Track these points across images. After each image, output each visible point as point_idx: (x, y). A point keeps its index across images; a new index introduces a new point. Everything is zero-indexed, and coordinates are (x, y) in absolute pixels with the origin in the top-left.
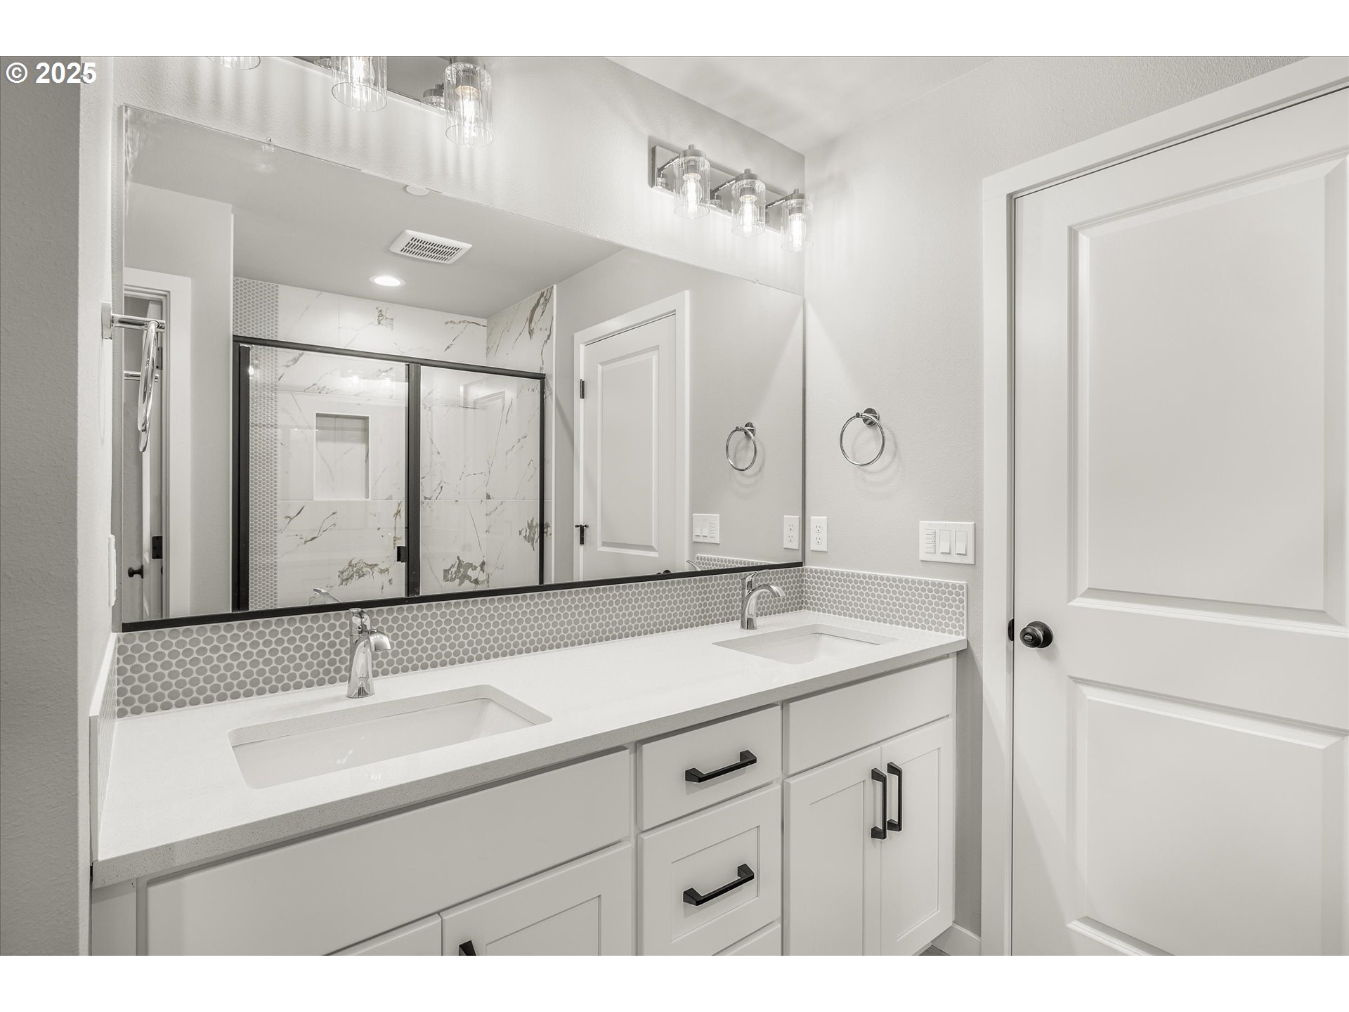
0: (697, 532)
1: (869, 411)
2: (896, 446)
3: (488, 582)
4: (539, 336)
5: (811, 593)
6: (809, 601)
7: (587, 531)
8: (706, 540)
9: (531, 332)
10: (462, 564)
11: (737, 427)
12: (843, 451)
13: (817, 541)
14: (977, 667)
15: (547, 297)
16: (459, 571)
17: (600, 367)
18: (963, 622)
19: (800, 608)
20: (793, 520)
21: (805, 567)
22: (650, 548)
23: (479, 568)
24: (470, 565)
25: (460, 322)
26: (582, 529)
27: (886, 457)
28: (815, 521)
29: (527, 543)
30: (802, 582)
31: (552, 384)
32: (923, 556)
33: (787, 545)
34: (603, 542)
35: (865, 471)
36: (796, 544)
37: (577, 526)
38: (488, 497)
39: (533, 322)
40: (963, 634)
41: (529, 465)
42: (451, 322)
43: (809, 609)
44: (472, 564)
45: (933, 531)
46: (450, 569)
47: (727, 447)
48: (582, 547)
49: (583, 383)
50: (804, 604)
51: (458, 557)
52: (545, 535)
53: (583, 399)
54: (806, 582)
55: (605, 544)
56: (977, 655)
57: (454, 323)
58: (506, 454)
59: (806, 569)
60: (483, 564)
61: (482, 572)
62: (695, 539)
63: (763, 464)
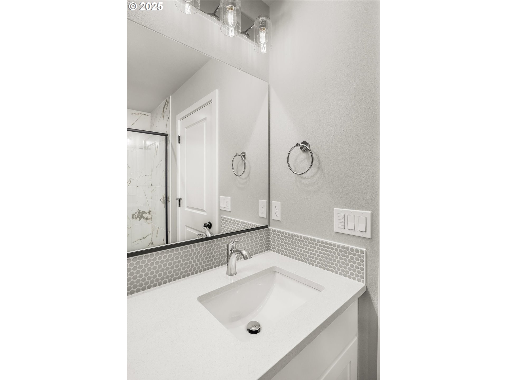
0: (221, 205)
1: (305, 143)
2: (320, 163)
3: (152, 219)
4: (166, 118)
5: (273, 242)
6: (271, 246)
7: (181, 201)
8: (225, 210)
9: (163, 117)
10: (140, 212)
11: (236, 154)
12: (289, 166)
13: (276, 215)
14: (373, 304)
15: (168, 101)
16: (139, 215)
17: (186, 129)
18: (363, 274)
19: (267, 250)
20: (264, 202)
21: (270, 228)
22: (203, 211)
23: (148, 213)
24: (144, 212)
25: (138, 114)
26: (180, 200)
27: (314, 169)
28: (275, 204)
29: (162, 204)
30: (268, 236)
31: (170, 138)
32: (336, 229)
33: (261, 215)
34: (187, 206)
35: (302, 178)
36: (265, 215)
37: (177, 199)
38: (151, 185)
39: (164, 113)
40: (363, 281)
41: (163, 172)
42: (134, 114)
43: (272, 251)
44: (145, 212)
45: (343, 215)
46: (135, 214)
47: (232, 164)
48: (179, 208)
49: (179, 137)
50: (269, 247)
51: (138, 209)
52: (168, 201)
53: (180, 144)
54: (270, 236)
55: (188, 207)
56: (373, 297)
57: (136, 114)
58: (156, 167)
59: (270, 229)
60: (150, 211)
61: (149, 215)
62: (221, 208)
63: (250, 173)
